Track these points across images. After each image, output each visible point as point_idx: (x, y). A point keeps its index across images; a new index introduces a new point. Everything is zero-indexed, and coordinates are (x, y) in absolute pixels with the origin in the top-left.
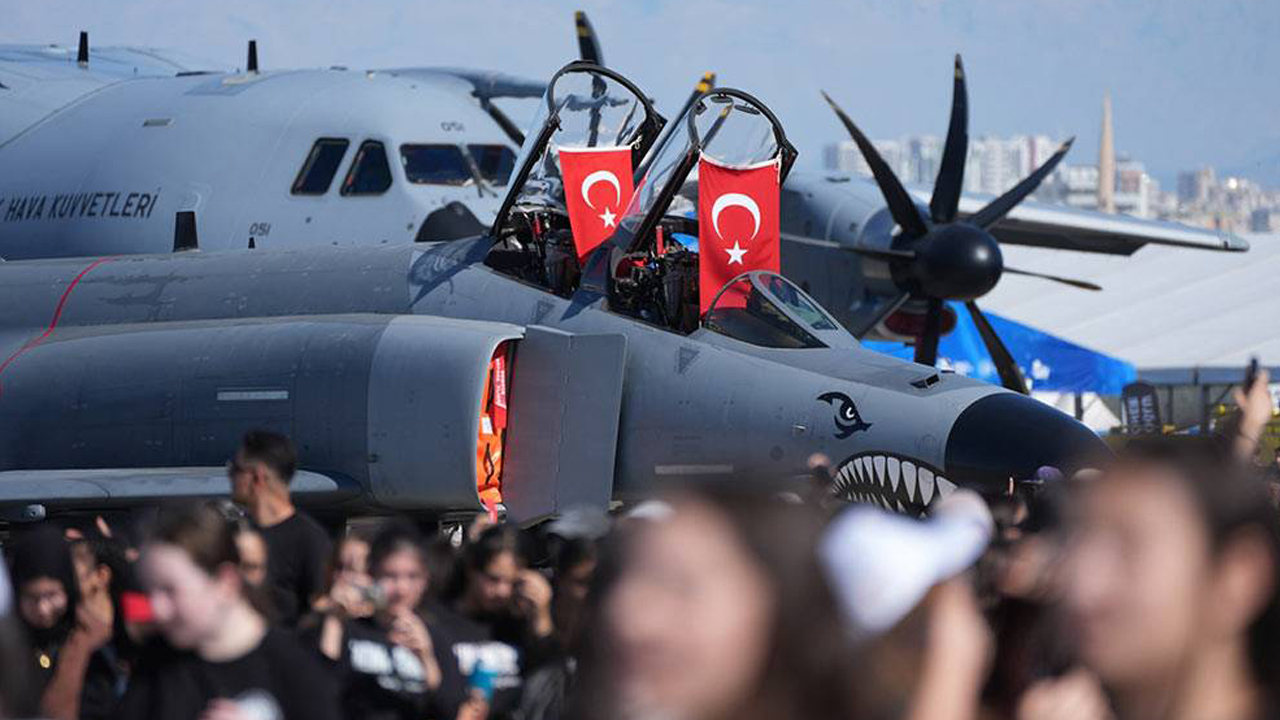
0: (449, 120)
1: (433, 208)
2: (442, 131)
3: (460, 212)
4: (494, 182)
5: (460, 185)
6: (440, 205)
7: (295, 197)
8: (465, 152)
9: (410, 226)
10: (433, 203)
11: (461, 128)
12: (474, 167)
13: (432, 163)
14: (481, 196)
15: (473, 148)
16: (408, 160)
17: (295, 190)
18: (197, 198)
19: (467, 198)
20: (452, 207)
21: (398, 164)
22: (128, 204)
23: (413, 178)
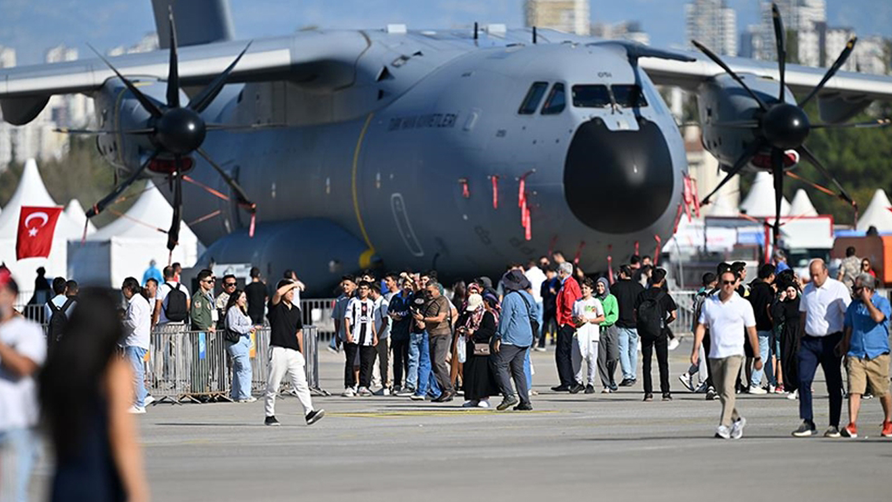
0: (603, 71)
1: (583, 120)
2: (599, 78)
3: (599, 123)
4: (625, 105)
5: (603, 107)
6: (588, 119)
7: (519, 116)
8: (609, 88)
9: (571, 131)
10: (584, 117)
11: (609, 75)
12: (612, 97)
13: (590, 95)
14: (613, 113)
15: (613, 86)
16: (577, 94)
17: (520, 112)
18: (473, 116)
19: (605, 115)
20: (595, 120)
21: (570, 95)
22: (445, 120)
23: (576, 105)
